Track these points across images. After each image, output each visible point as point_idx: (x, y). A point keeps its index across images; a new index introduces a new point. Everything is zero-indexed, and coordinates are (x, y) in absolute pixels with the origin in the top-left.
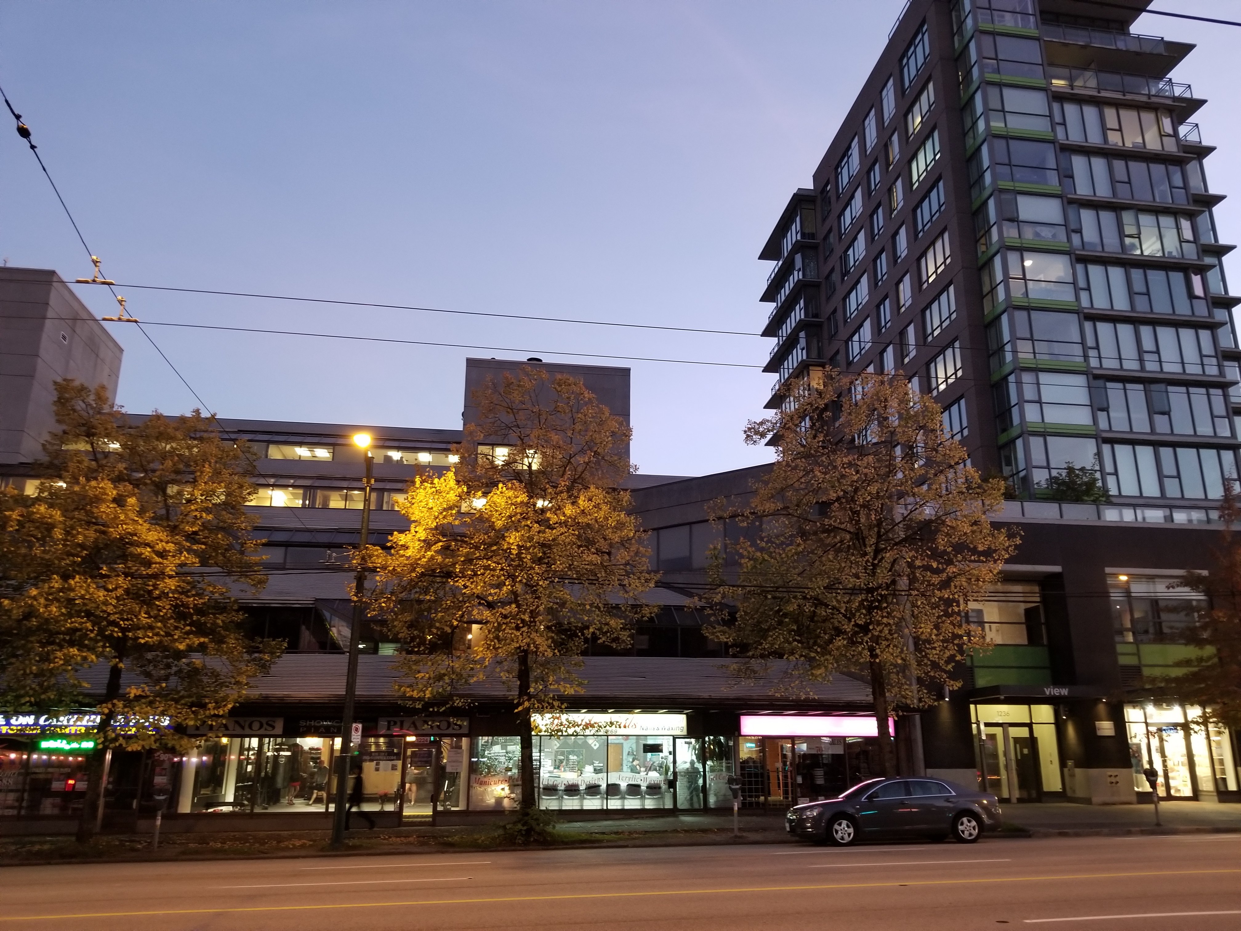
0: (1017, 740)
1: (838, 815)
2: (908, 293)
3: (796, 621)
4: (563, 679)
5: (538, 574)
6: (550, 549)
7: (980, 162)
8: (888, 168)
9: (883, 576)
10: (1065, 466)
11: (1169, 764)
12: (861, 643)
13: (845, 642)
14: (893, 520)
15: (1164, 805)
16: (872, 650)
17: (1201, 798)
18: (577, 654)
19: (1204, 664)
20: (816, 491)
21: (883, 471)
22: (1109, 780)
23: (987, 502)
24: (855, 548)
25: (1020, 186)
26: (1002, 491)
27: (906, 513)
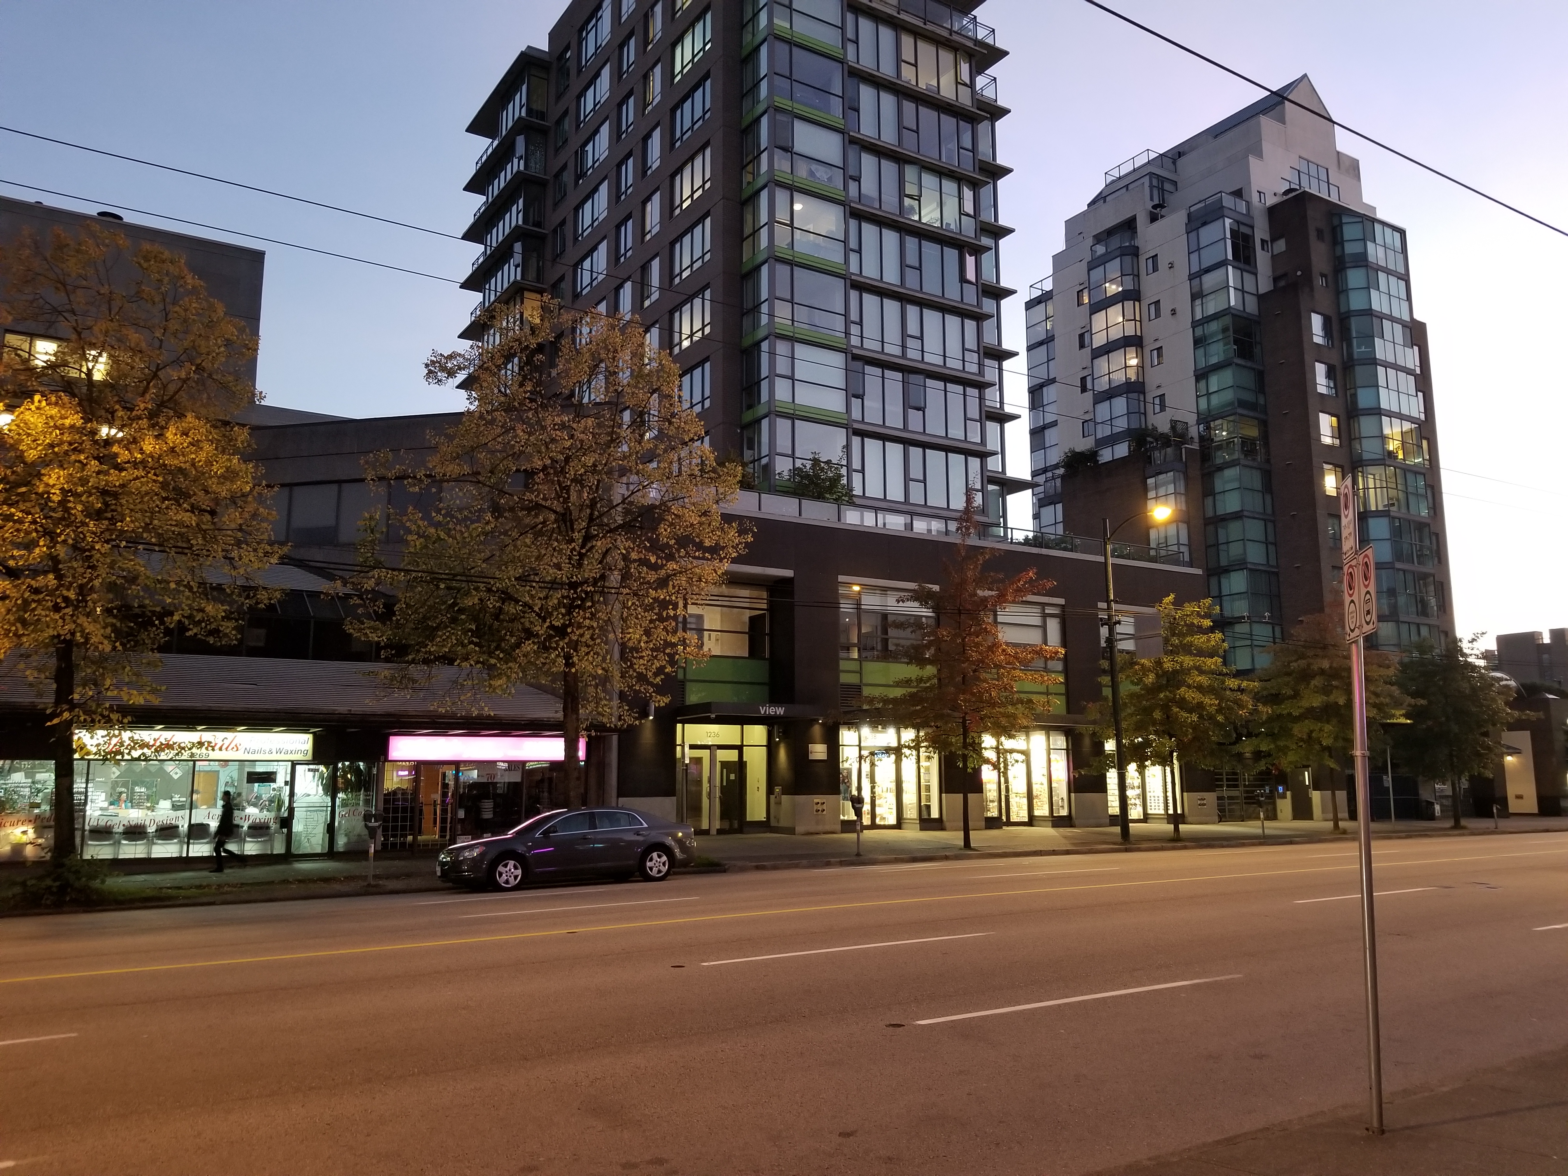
0: (724, 764)
1: (505, 854)
2: (657, 218)
3: (475, 618)
4: (127, 684)
5: (93, 533)
6: (116, 499)
7: (756, 68)
8: (646, 47)
9: (591, 569)
10: (811, 457)
11: (877, 790)
12: (556, 649)
13: (536, 647)
14: (611, 501)
15: (869, 835)
16: (568, 657)
17: (904, 826)
18: (152, 650)
19: (922, 685)
20: (517, 456)
21: (605, 438)
22: (815, 807)
23: (721, 490)
24: (560, 533)
25: (799, 108)
26: (738, 479)
27: (627, 494)
